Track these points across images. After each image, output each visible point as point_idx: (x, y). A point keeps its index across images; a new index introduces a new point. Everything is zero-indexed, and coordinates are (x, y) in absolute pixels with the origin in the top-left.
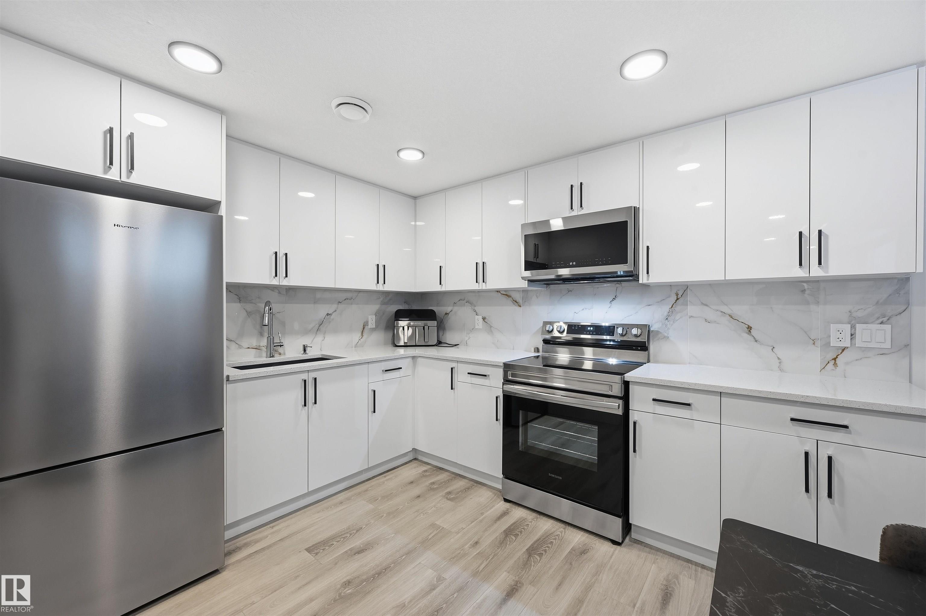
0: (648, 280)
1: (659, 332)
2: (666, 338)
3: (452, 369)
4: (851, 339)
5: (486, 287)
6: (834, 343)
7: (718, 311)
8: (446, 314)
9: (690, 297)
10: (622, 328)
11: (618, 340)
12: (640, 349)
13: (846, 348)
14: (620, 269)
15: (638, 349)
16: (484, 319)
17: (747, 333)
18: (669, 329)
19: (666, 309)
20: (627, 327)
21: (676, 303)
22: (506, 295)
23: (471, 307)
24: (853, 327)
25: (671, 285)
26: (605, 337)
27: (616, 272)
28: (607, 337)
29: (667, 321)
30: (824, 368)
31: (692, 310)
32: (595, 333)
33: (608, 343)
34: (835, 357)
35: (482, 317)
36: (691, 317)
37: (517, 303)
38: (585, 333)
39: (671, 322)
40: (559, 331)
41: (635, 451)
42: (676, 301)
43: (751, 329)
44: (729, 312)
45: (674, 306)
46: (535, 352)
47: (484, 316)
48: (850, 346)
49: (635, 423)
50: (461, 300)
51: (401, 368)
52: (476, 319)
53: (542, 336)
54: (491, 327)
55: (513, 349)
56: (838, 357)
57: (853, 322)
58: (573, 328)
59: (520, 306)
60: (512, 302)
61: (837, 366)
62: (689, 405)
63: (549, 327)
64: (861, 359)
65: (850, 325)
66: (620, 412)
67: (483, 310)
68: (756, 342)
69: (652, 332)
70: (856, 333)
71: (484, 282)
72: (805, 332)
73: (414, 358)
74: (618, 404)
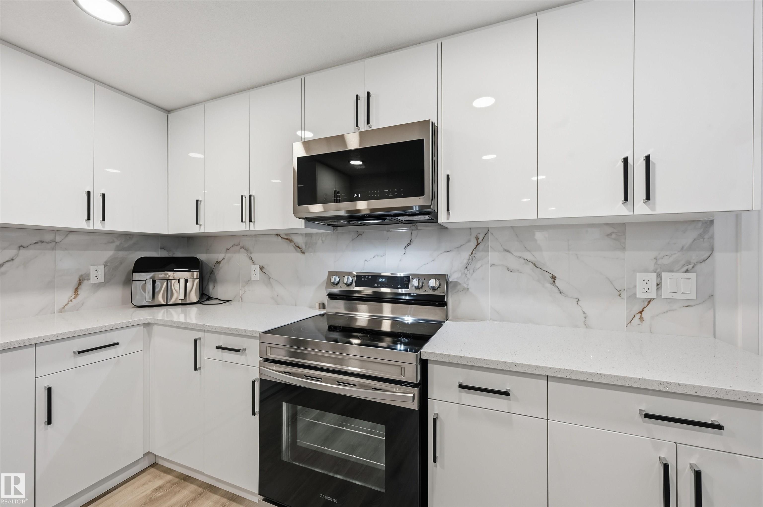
1: (458, 282)
2: (466, 290)
3: (196, 341)
4: (657, 289)
5: (254, 227)
6: (639, 295)
7: (520, 258)
8: (218, 262)
9: (491, 242)
10: (418, 279)
11: (414, 294)
12: (438, 304)
13: (652, 300)
15: (436, 304)
16: (261, 268)
17: (551, 283)
18: (468, 279)
19: (465, 255)
20: (424, 278)
21: (476, 249)
22: (287, 239)
23: (246, 253)
24: (659, 276)
25: (470, 228)
26: (400, 291)
27: (411, 208)
28: (402, 291)
29: (466, 270)
30: (630, 323)
32: (386, 285)
33: (404, 297)
34: (641, 309)
35: (259, 266)
36: (492, 265)
37: (300, 249)
38: (376, 285)
39: (471, 271)
40: (345, 283)
41: (435, 461)
42: (476, 246)
43: (555, 279)
45: (474, 252)
46: (320, 308)
47: (261, 265)
48: (656, 298)
49: (435, 420)
50: (235, 245)
51: (117, 344)
52: (252, 269)
53: (326, 289)
54: (270, 278)
55: (296, 305)
56: (644, 310)
57: (658, 270)
58: (363, 279)
59: (303, 253)
60: (295, 248)
61: (643, 320)
62: (506, 394)
63: (335, 279)
64: (666, 312)
65: (656, 274)
66: (415, 406)
67: (261, 258)
68: (560, 294)
69: (450, 283)
70: (661, 282)
71: (250, 220)
72: (611, 282)
73: (147, 325)
74: (412, 395)
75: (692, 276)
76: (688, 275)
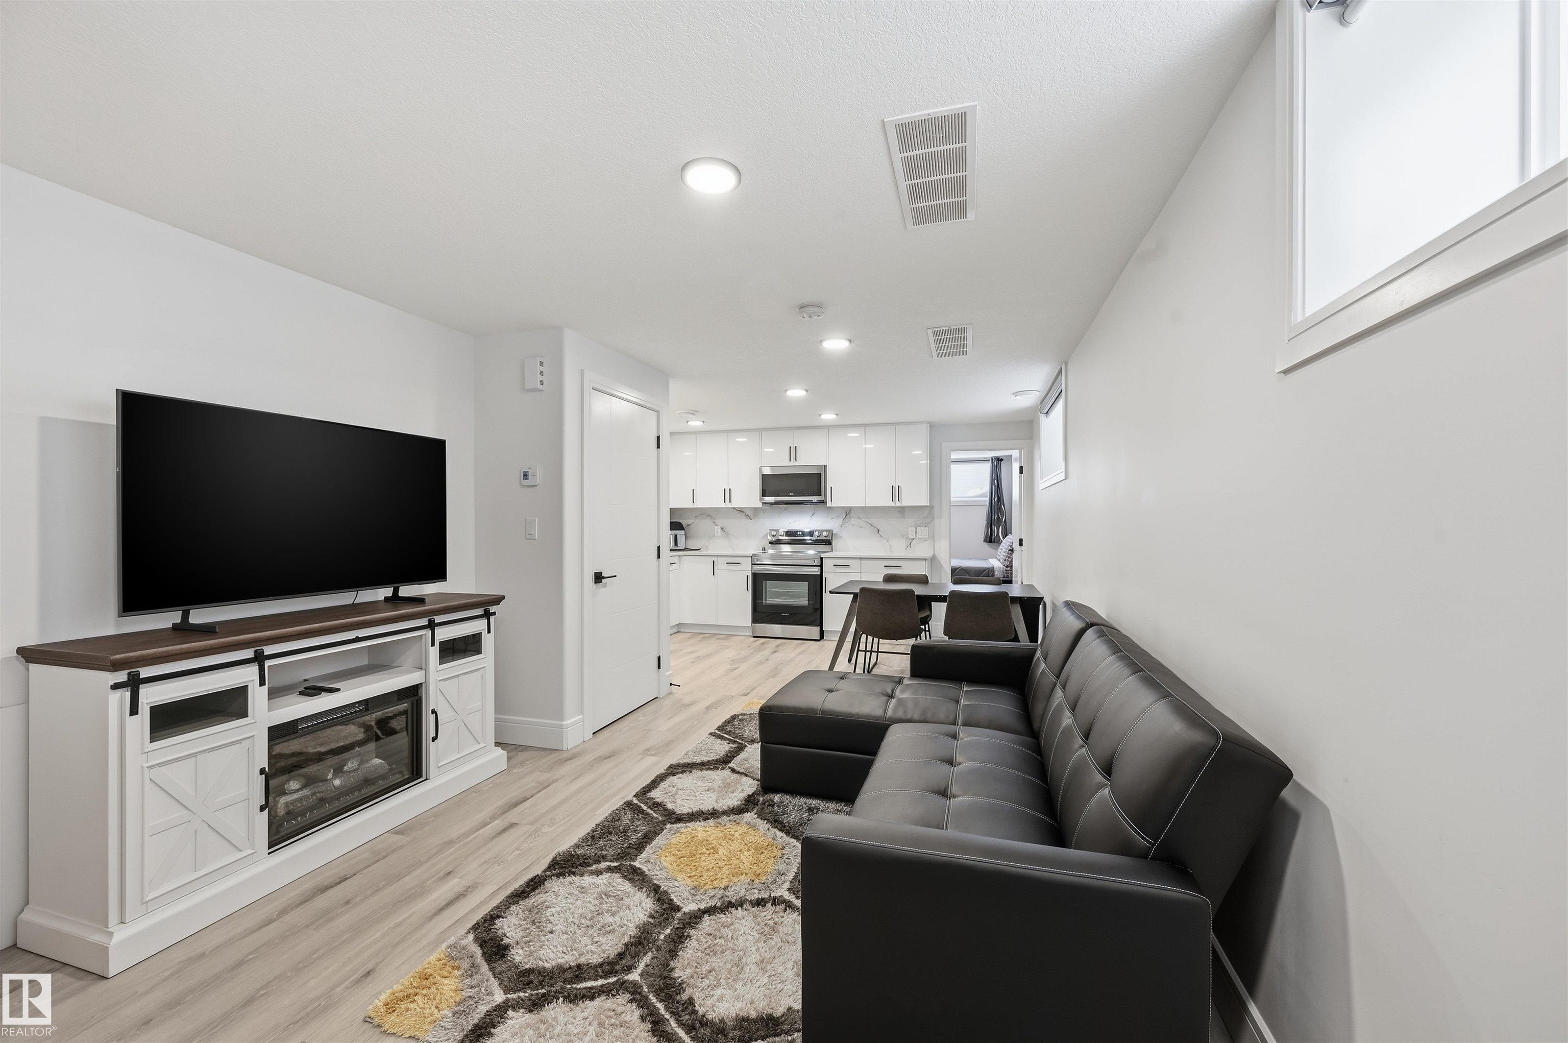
0: (831, 504)
1: (837, 534)
2: (841, 537)
3: (713, 561)
4: (915, 534)
5: (729, 506)
7: (864, 522)
8: (690, 526)
9: (852, 514)
10: (818, 532)
11: (815, 539)
12: (828, 543)
13: (914, 539)
14: (815, 499)
16: (722, 529)
17: (877, 533)
18: (842, 532)
19: (840, 521)
20: (821, 532)
22: (741, 511)
23: (711, 521)
24: (916, 528)
25: (842, 508)
27: (812, 501)
28: (809, 538)
29: (841, 528)
30: (907, 548)
31: (853, 521)
32: (802, 536)
33: (809, 541)
34: (910, 543)
35: (721, 527)
36: (853, 525)
37: (749, 517)
38: (796, 536)
39: (843, 529)
40: (781, 534)
41: (825, 592)
42: (845, 516)
43: (879, 531)
44: (870, 522)
45: (844, 519)
49: (826, 578)
50: (702, 514)
52: (716, 529)
54: (728, 534)
58: (790, 533)
59: (751, 519)
60: (746, 517)
62: (849, 566)
63: (775, 532)
65: (914, 528)
66: (819, 573)
67: (721, 522)
68: (881, 537)
69: (833, 534)
70: (917, 531)
71: (728, 502)
72: (899, 531)
73: (679, 556)
74: (817, 570)
75: (927, 528)
76: (925, 528)
